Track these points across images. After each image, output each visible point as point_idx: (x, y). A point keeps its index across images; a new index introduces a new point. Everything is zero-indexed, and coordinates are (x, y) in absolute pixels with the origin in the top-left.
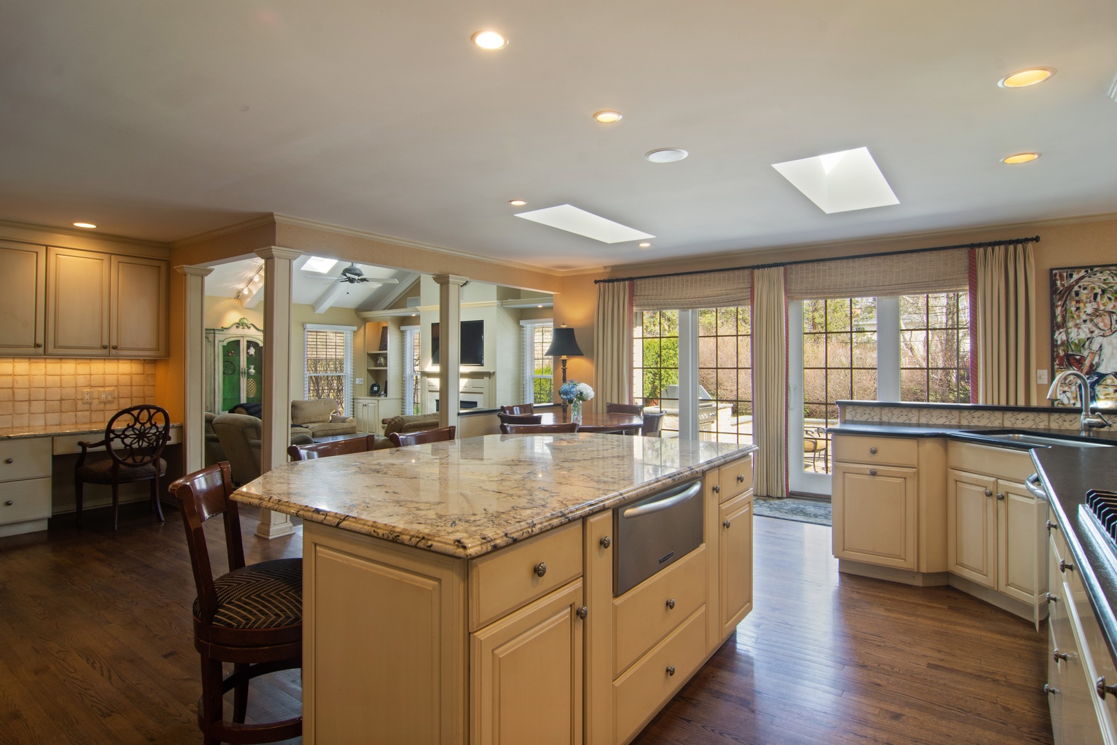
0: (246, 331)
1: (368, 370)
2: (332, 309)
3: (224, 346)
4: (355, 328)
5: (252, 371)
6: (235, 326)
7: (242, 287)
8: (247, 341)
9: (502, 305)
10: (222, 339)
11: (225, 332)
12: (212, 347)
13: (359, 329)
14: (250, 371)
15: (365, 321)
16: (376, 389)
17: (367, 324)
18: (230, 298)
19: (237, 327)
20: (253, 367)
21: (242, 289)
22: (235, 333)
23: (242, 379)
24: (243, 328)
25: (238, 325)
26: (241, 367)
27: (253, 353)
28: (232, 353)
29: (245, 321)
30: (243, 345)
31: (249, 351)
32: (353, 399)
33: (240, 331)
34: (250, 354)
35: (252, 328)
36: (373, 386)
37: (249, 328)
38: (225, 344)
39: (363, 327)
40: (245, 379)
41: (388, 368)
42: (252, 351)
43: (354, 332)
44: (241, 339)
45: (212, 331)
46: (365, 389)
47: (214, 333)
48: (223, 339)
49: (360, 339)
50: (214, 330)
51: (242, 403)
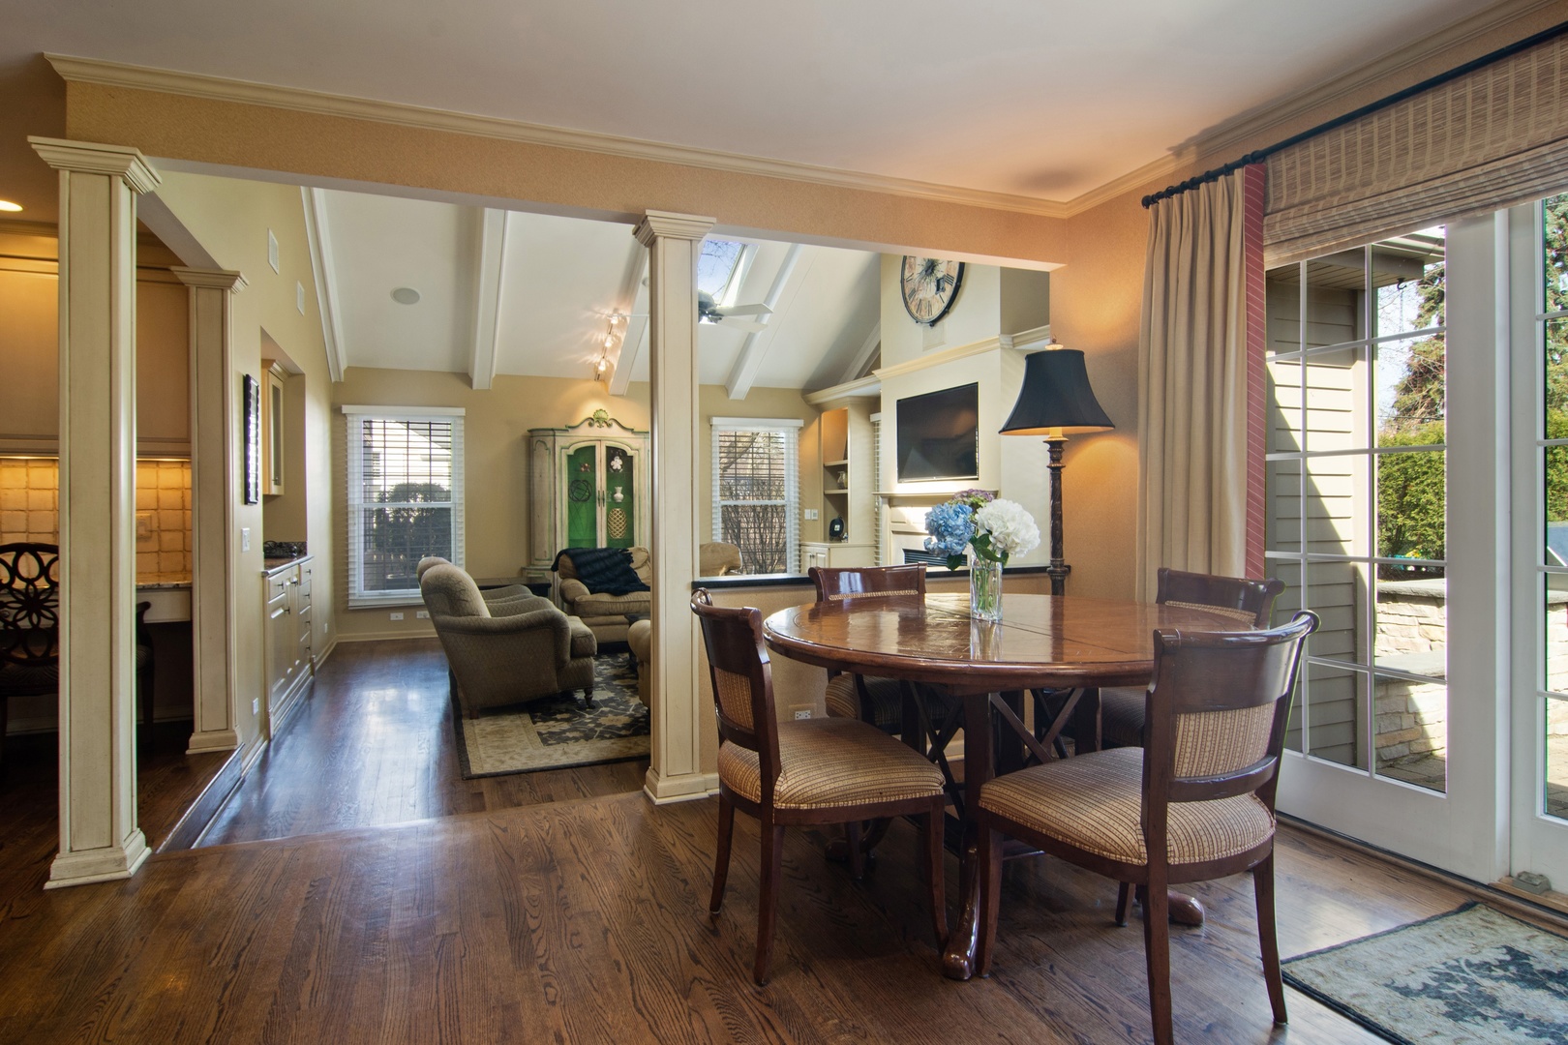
0: (605, 432)
1: (827, 496)
2: (756, 392)
3: (569, 456)
4: (800, 423)
5: (619, 496)
6: (587, 423)
7: (598, 360)
8: (607, 447)
9: (1014, 345)
10: (566, 444)
11: (572, 432)
12: (551, 457)
13: (808, 424)
14: (616, 495)
15: (819, 409)
16: (837, 528)
17: (823, 415)
18: (588, 380)
19: (591, 425)
20: (619, 489)
21: (599, 364)
22: (584, 435)
23: (598, 509)
24: (600, 427)
25: (591, 422)
26: (598, 488)
27: (619, 467)
28: (585, 467)
29: (603, 415)
30: (601, 455)
31: (613, 463)
32: (800, 545)
33: (596, 432)
34: (615, 468)
35: (615, 425)
36: (833, 523)
37: (609, 426)
38: (571, 452)
39: (817, 420)
40: (605, 509)
41: (849, 491)
42: (617, 463)
43: (801, 429)
44: (597, 444)
45: (551, 433)
46: (820, 529)
47: (554, 436)
48: (567, 445)
49: (811, 442)
50: (552, 430)
51: (599, 547)
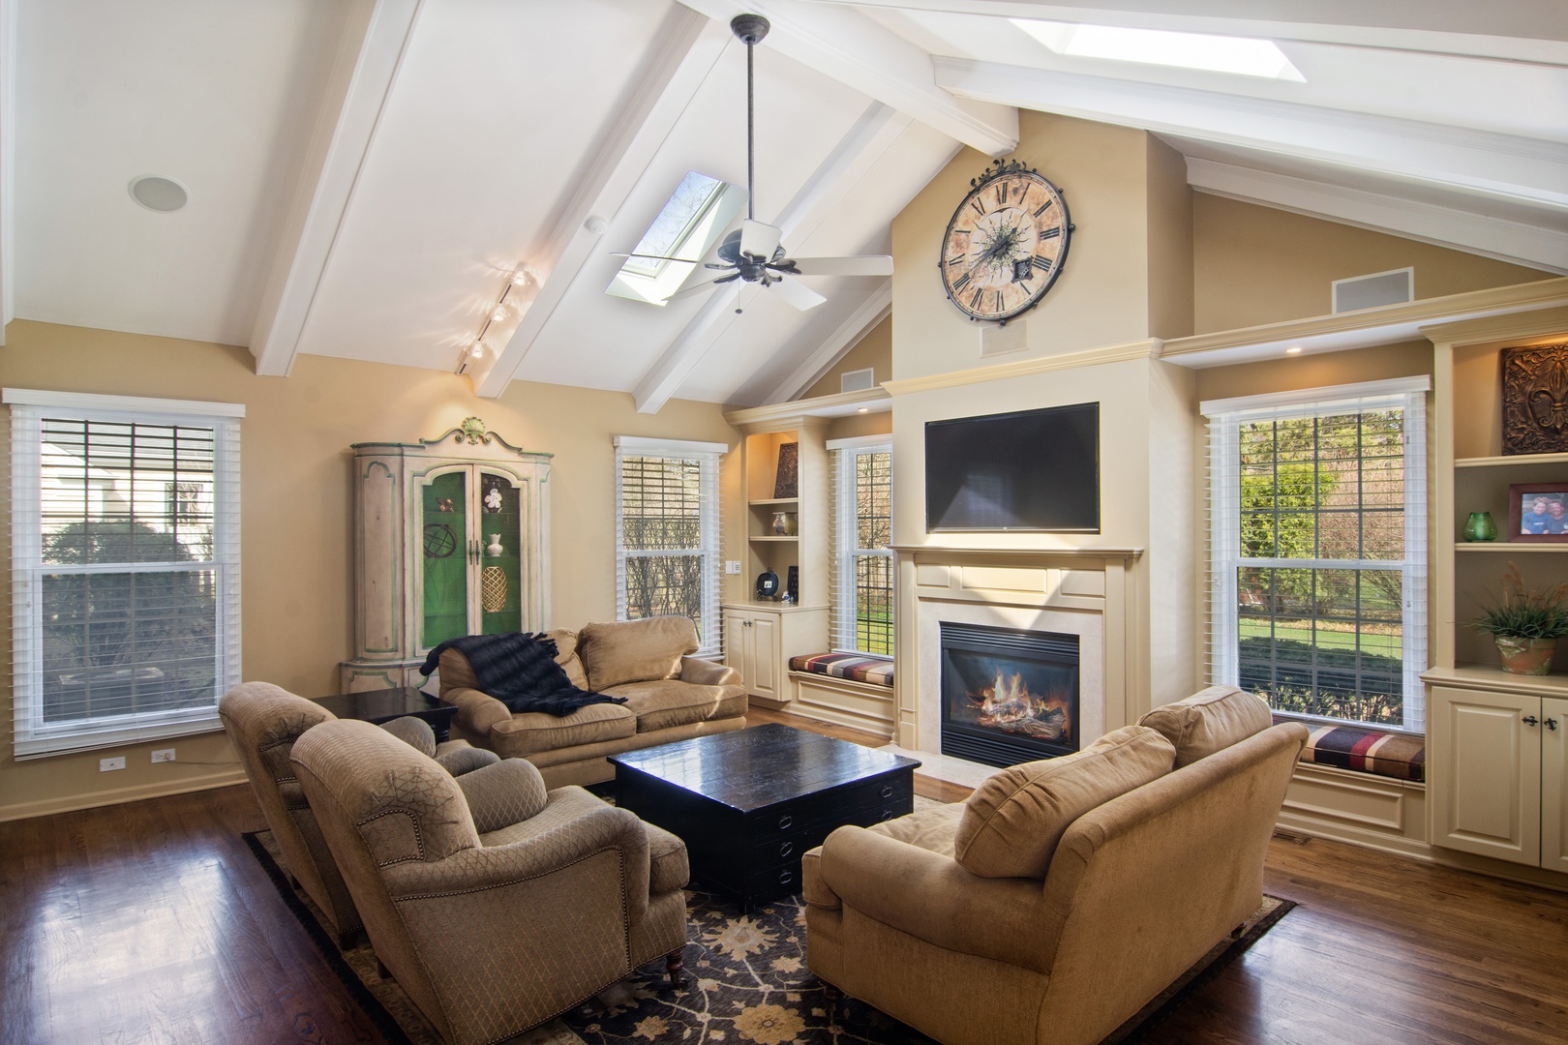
0: (479, 451)
1: (752, 543)
2: (674, 404)
3: (425, 487)
4: (723, 448)
5: (497, 548)
6: (452, 437)
7: (469, 342)
8: (484, 475)
9: (1161, 355)
10: (420, 470)
11: (429, 450)
12: (397, 488)
13: (731, 449)
14: (491, 547)
15: (744, 431)
16: (768, 584)
17: (749, 439)
18: (444, 372)
19: (458, 440)
20: (497, 537)
21: (470, 348)
22: (451, 455)
23: (470, 568)
24: (473, 443)
25: (460, 435)
26: (469, 537)
27: (498, 505)
28: (446, 504)
29: (477, 425)
30: (473, 485)
31: (488, 499)
32: (721, 608)
33: (466, 450)
34: (491, 506)
35: (494, 442)
36: (762, 578)
37: (486, 442)
38: (428, 481)
39: (739, 447)
40: (479, 568)
41: (799, 538)
42: (495, 499)
43: (723, 456)
44: (468, 470)
45: (397, 450)
46: (744, 587)
47: (402, 455)
48: (423, 470)
49: (733, 474)
50: (400, 445)
51: (471, 633)
